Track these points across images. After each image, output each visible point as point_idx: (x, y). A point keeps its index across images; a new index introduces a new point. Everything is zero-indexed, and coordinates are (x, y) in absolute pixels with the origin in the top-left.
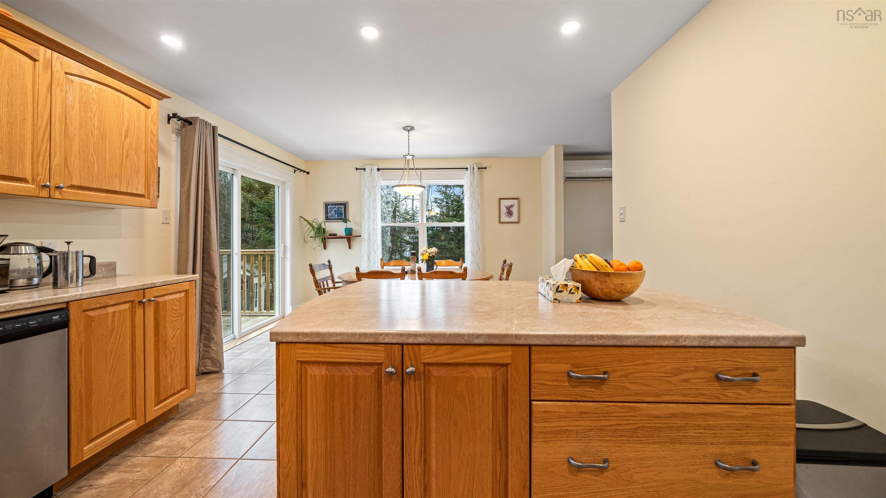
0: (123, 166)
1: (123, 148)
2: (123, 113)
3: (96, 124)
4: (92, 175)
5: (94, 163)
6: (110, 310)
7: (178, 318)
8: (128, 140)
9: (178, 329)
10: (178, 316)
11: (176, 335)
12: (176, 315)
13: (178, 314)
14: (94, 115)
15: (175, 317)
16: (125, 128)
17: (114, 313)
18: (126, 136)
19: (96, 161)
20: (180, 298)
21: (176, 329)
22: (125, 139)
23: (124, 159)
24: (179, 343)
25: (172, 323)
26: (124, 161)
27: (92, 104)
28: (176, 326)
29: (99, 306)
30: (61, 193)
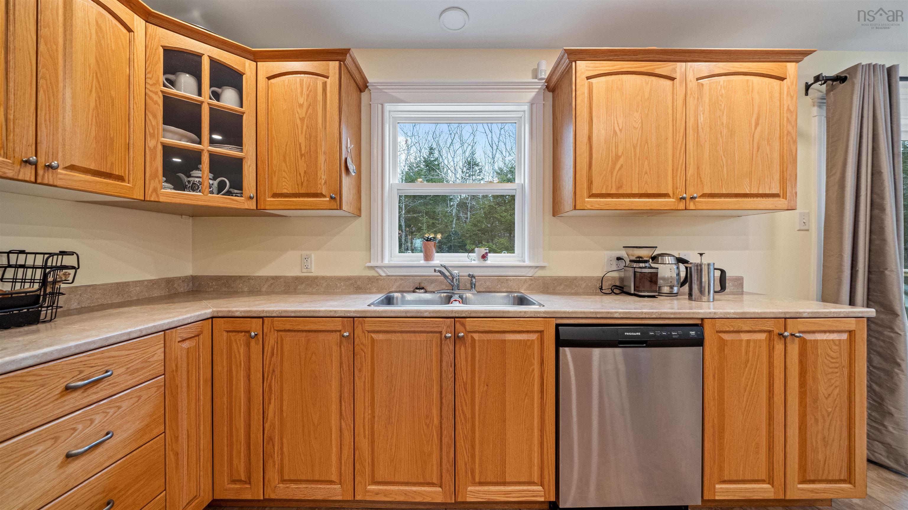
0: (754, 162)
1: (753, 141)
2: (752, 98)
3: (725, 122)
4: (721, 180)
5: (723, 165)
6: (745, 337)
7: (836, 370)
8: (759, 129)
9: (836, 387)
10: (837, 368)
11: (832, 395)
12: (833, 365)
13: (837, 365)
14: (723, 113)
15: (831, 368)
16: (755, 116)
17: (748, 341)
18: (757, 125)
19: (725, 163)
20: (840, 340)
21: (833, 387)
22: (756, 129)
23: (754, 153)
24: (838, 409)
25: (826, 375)
26: (754, 156)
27: (721, 101)
28: (833, 381)
29: (732, 329)
30: (694, 204)
